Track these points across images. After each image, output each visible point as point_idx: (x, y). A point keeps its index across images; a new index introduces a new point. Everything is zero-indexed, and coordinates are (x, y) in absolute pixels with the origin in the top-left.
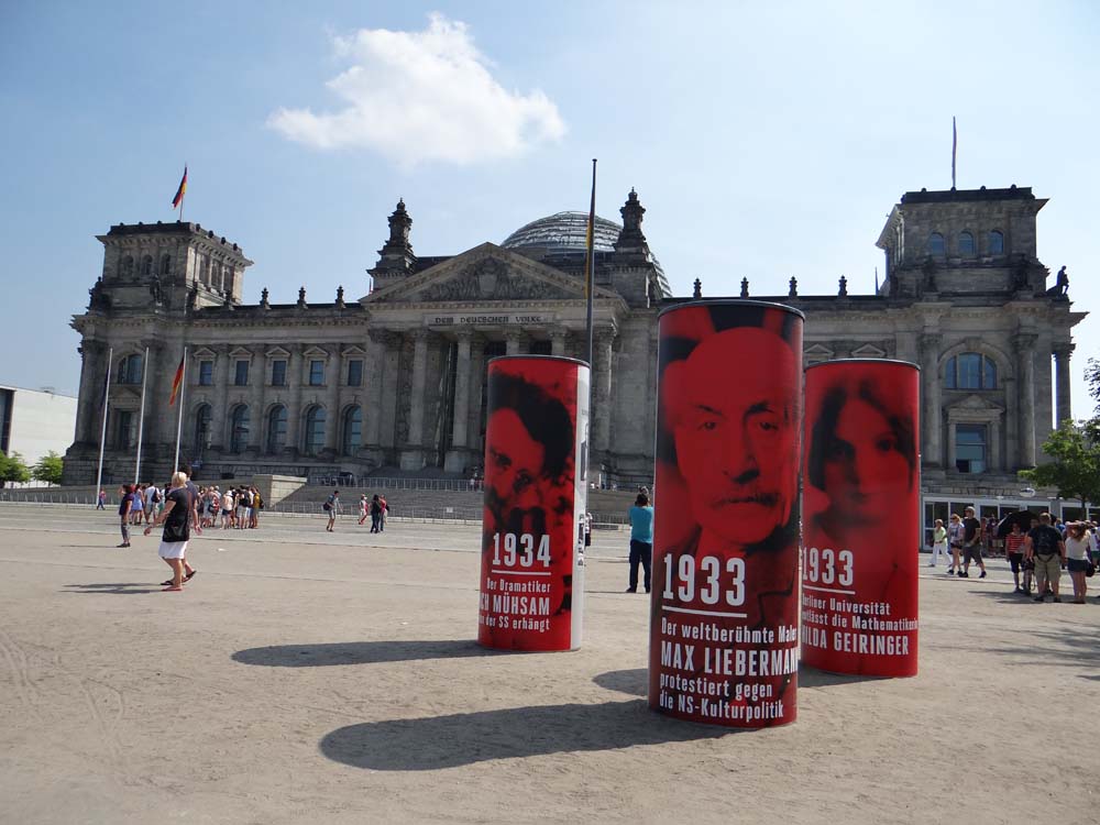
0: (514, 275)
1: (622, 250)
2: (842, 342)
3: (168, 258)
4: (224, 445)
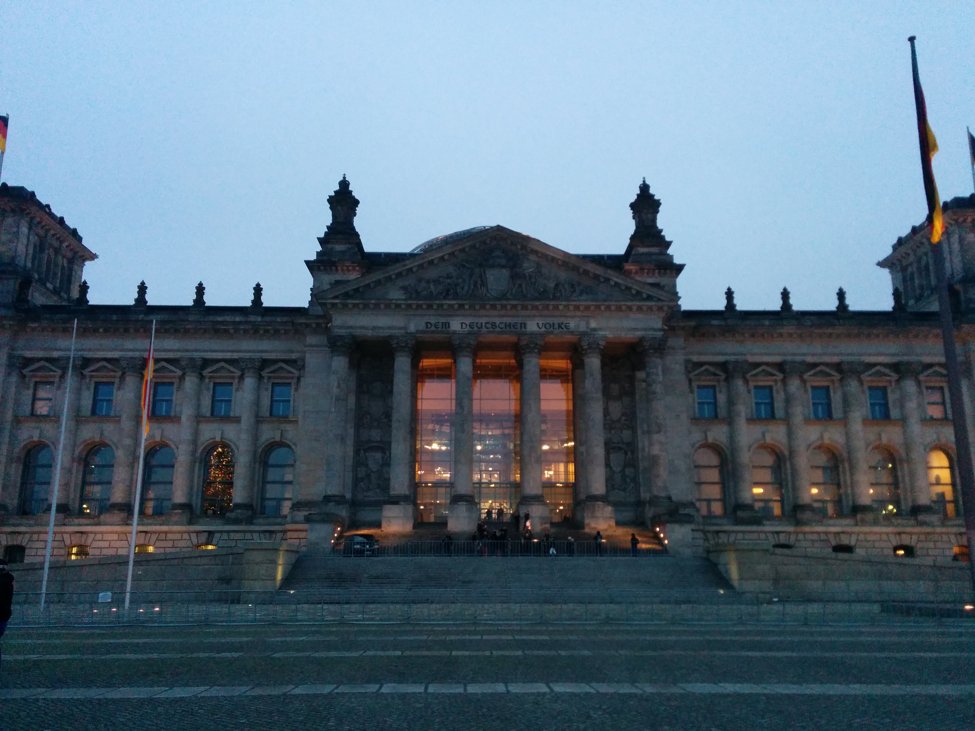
1: (639, 250)
4: (71, 503)
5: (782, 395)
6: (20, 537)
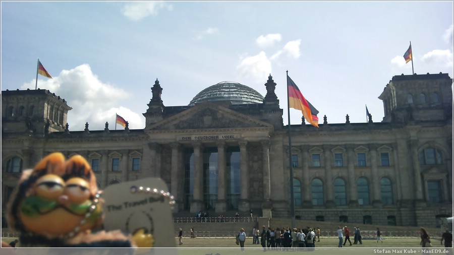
0: (220, 116)
1: (267, 103)
2: (373, 144)
3: (33, 107)
5: (323, 158)
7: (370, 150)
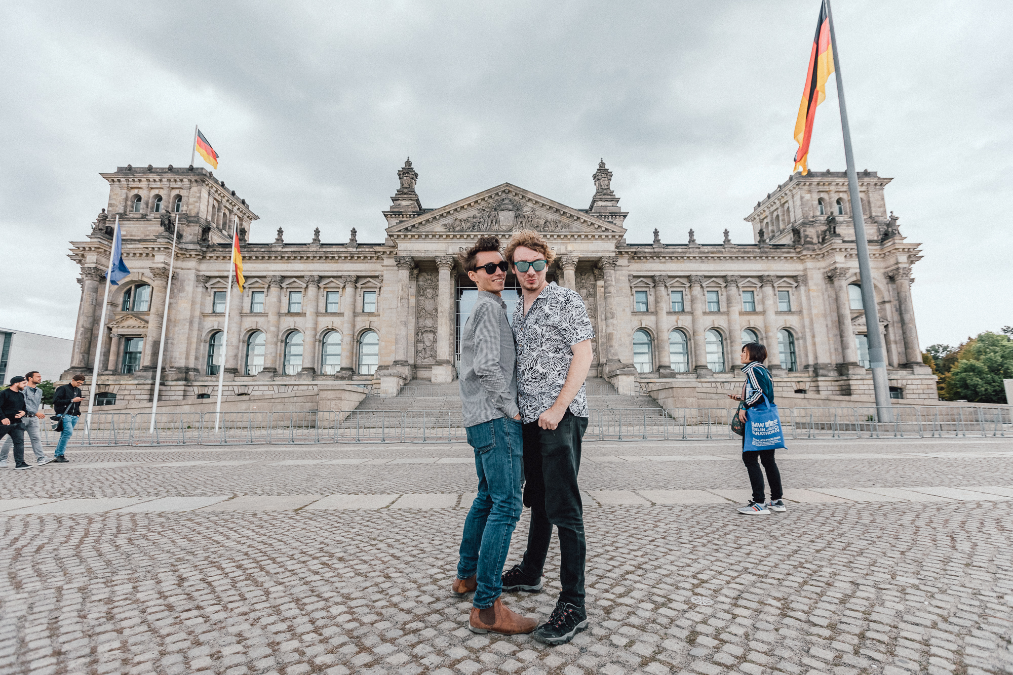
1: (597, 204)
2: (768, 276)
4: (239, 368)
5: (689, 297)
6: (206, 388)
7: (761, 287)
